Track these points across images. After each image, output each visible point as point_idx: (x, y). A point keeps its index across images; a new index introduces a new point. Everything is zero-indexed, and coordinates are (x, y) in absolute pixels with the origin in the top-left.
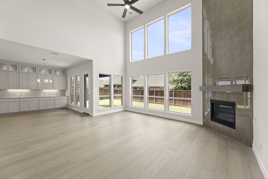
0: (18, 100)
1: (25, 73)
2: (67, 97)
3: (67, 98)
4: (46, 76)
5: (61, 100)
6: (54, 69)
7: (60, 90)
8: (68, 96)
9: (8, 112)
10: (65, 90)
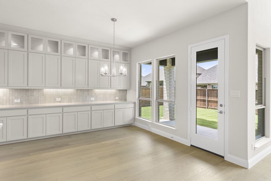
0: (60, 110)
1: (70, 57)
2: (133, 104)
3: (133, 107)
4: (101, 61)
5: (124, 110)
6: (112, 50)
7: (120, 90)
8: (135, 103)
9: (44, 135)
10: (126, 90)
